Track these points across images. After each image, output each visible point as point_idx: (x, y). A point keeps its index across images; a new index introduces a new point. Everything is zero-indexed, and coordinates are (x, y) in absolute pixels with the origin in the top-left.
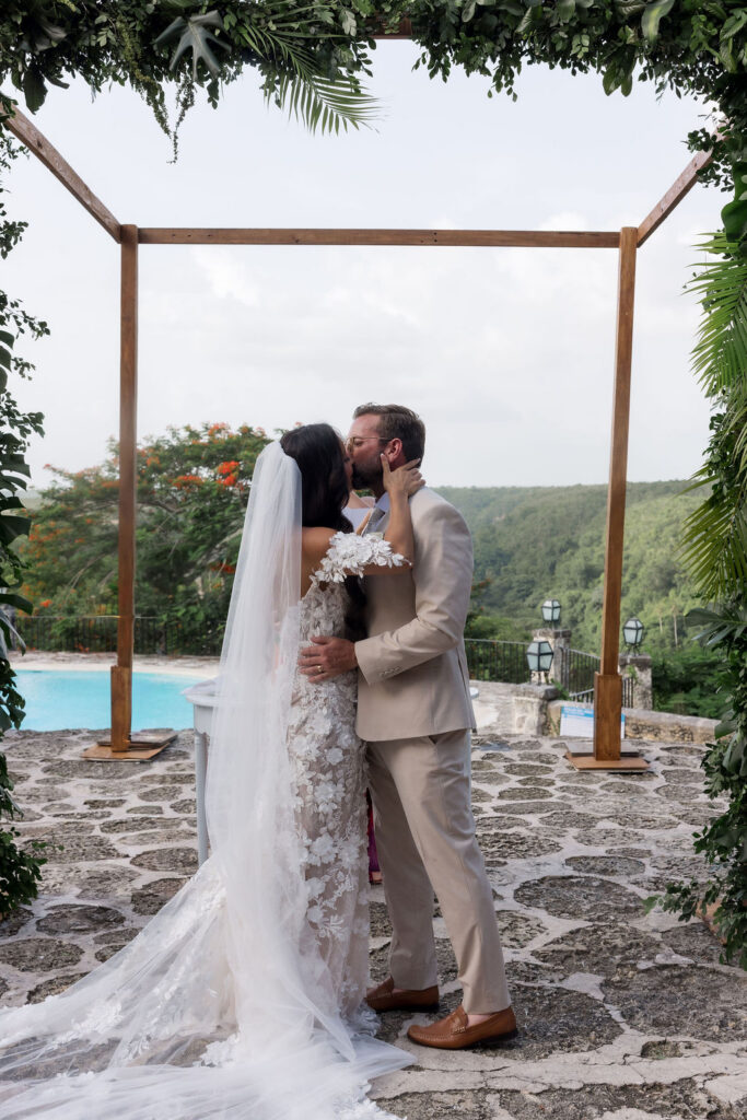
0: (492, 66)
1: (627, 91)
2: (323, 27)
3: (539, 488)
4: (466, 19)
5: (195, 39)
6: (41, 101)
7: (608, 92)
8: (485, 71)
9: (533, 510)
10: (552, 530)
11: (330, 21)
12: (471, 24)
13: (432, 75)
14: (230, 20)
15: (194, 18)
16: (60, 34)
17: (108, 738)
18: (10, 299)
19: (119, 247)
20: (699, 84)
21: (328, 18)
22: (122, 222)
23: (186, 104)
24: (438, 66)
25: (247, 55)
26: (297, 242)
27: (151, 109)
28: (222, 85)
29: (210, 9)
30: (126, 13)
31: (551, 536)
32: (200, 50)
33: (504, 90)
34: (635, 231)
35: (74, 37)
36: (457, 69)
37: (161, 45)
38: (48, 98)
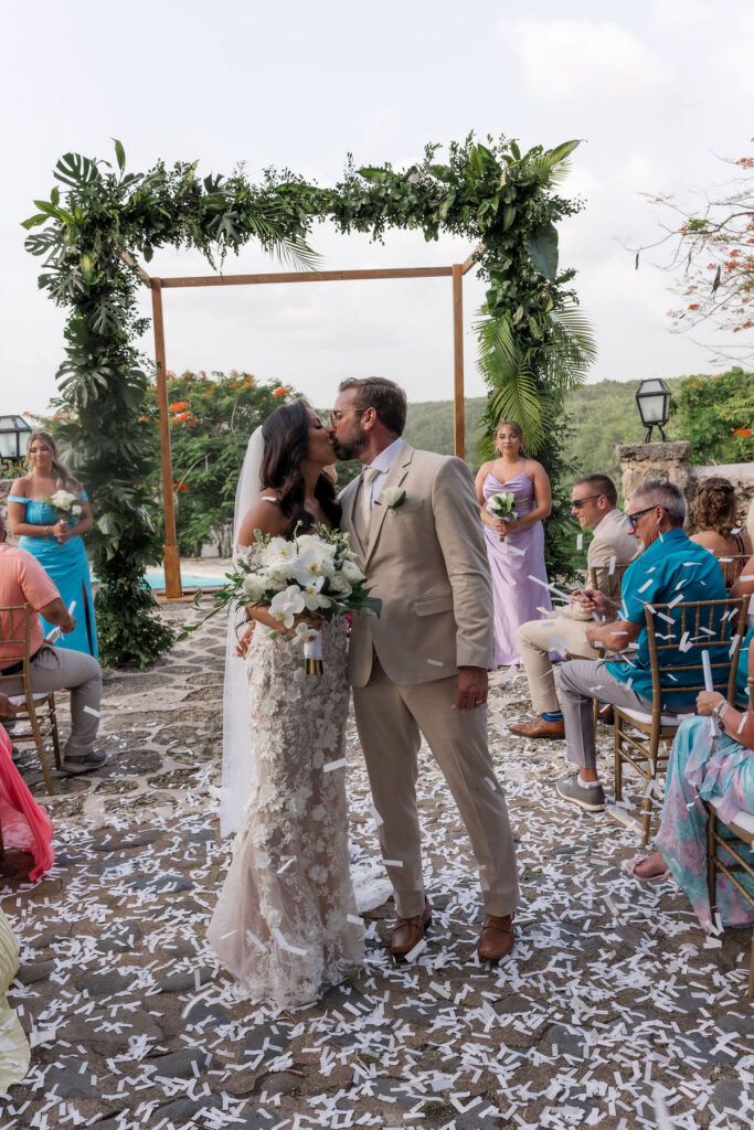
0: (372, 228)
1: (436, 239)
2: (289, 216)
3: (430, 403)
4: (357, 210)
5: (227, 224)
6: (151, 257)
7: (427, 241)
8: (368, 230)
9: (427, 423)
10: (444, 439)
11: (292, 214)
12: (359, 212)
13: (343, 233)
14: (243, 216)
15: (226, 214)
16: (162, 226)
17: (164, 591)
18: (140, 353)
19: (150, 290)
20: (472, 232)
21: (290, 212)
22: (151, 276)
23: (223, 254)
24: (344, 227)
25: (251, 230)
26: (258, 282)
27: (206, 258)
28: (240, 246)
29: (233, 210)
30: (192, 214)
31: (444, 444)
32: (229, 230)
33: (378, 240)
34: (460, 267)
35: (168, 227)
36: (354, 231)
37: (211, 228)
38: (154, 254)
